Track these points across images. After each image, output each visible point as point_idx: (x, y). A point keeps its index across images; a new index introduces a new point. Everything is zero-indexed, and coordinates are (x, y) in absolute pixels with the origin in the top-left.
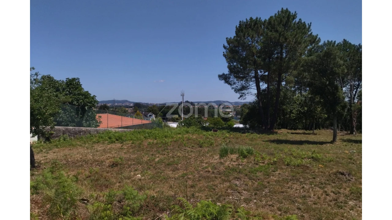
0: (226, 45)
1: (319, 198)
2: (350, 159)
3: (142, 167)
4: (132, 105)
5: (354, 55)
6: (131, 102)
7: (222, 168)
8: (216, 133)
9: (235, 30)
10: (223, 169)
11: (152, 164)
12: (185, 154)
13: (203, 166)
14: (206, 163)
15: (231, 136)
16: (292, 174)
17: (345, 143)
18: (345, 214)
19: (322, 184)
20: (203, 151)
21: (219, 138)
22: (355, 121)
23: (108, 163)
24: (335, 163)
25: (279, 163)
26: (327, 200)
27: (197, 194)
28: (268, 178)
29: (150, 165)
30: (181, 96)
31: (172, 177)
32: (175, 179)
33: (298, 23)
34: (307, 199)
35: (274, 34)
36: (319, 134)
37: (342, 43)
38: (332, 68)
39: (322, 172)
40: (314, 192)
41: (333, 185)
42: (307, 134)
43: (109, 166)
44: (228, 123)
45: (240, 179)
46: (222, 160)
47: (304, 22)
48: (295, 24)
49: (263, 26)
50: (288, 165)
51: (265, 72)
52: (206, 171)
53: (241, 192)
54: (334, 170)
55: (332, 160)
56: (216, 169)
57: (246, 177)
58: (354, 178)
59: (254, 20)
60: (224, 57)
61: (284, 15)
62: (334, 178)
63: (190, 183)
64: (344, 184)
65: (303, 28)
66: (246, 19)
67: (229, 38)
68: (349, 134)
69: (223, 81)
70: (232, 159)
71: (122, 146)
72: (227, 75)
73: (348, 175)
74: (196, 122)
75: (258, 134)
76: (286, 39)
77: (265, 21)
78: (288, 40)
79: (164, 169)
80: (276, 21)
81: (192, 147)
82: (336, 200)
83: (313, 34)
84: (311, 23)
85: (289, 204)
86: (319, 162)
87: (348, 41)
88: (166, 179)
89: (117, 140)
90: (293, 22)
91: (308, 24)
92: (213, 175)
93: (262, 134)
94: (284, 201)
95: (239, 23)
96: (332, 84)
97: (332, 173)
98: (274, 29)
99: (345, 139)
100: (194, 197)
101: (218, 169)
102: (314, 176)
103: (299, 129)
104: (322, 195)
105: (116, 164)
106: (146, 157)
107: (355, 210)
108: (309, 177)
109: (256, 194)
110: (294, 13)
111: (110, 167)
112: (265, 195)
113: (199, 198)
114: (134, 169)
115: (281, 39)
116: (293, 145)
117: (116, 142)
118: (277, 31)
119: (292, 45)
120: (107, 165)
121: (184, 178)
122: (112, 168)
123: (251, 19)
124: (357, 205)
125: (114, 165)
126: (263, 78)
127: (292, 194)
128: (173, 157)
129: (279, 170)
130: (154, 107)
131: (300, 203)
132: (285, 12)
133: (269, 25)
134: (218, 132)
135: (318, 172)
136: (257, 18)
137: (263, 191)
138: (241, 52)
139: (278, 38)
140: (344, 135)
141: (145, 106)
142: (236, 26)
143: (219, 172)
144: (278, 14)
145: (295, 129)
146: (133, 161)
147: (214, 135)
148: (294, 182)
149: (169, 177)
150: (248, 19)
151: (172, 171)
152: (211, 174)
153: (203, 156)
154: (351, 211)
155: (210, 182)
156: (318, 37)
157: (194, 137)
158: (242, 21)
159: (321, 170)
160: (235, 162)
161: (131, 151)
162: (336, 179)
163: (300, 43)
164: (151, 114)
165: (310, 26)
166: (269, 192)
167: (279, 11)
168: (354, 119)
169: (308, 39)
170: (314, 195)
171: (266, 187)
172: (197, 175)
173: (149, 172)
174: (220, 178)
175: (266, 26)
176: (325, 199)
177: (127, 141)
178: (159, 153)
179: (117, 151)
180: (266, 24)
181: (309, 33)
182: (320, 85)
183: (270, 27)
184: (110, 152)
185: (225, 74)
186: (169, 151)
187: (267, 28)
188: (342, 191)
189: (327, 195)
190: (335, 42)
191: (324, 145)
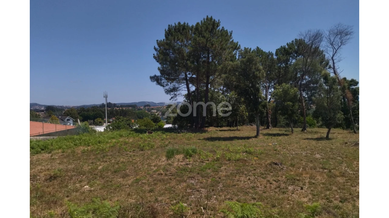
0: (157, 47)
1: (265, 187)
2: (275, 150)
3: (86, 177)
4: (43, 109)
5: (265, 61)
6: (42, 106)
7: (173, 170)
8: (151, 135)
9: (165, 33)
10: (175, 170)
11: (96, 173)
12: (128, 159)
13: (153, 169)
14: (155, 166)
15: (168, 137)
16: (236, 168)
17: (266, 137)
18: (290, 198)
19: (263, 174)
20: (146, 154)
21: (156, 140)
22: (270, 117)
23: (44, 177)
24: (265, 155)
25: (221, 159)
26: (272, 188)
27: (160, 199)
28: (218, 173)
29: (94, 175)
30: (104, 97)
31: (125, 184)
32: (129, 186)
33: (221, 31)
34: (256, 189)
35: (201, 40)
36: (242, 130)
37: (256, 50)
38: (254, 72)
39: (259, 164)
40: (260, 182)
41: (272, 174)
42: (232, 130)
43: (46, 180)
44: (158, 124)
45: (194, 178)
46: (170, 162)
47: (227, 30)
48: (218, 31)
49: (190, 31)
50: (229, 160)
51: (193, 75)
52: (159, 174)
53: (200, 190)
54: (269, 162)
55: (262, 152)
56: (167, 171)
57: (199, 176)
58: (285, 166)
59: (182, 25)
60: (154, 58)
61: (209, 22)
62: (270, 168)
63: (147, 188)
64: (280, 173)
65: (225, 35)
66: (175, 23)
67: (159, 41)
68: (266, 129)
69: (155, 82)
70: (179, 160)
71: (52, 156)
72: (158, 76)
73: (281, 164)
74: (125, 124)
75: (192, 133)
76: (212, 45)
77: (192, 27)
78: (214, 46)
79: (113, 177)
80: (203, 28)
81: (134, 151)
82: (279, 187)
83: (234, 41)
84: (232, 31)
85: (244, 195)
86: (253, 155)
87: (260, 49)
88: (120, 187)
89: (43, 150)
90: (217, 29)
91: (230, 32)
92: (167, 177)
93: (196, 133)
94: (239, 193)
95: (168, 27)
96: (253, 86)
97: (268, 164)
98: (201, 34)
99: (264, 133)
100: (158, 202)
101: (170, 171)
102: (255, 168)
103: (224, 126)
104: (267, 184)
105: (55, 177)
106: (85, 166)
107: (295, 193)
108: (251, 169)
109: (213, 190)
110: (218, 21)
111: (48, 181)
112: (221, 190)
113: (163, 202)
114: (78, 180)
115: (208, 44)
116: (226, 141)
117: (42, 152)
118: (204, 37)
119: (218, 51)
120: (43, 179)
121: (138, 184)
122: (51, 181)
123: (179, 23)
124: (295, 189)
125: (52, 178)
126: (192, 81)
127: (243, 186)
128: (118, 164)
129: (224, 166)
130: (72, 110)
131: (253, 194)
132: (210, 20)
133: (196, 30)
134: (153, 133)
135: (256, 164)
136: (185, 23)
137: (218, 186)
138: (171, 55)
139: (205, 43)
140: (262, 130)
141: (60, 109)
142: (165, 29)
143: (171, 173)
144: (204, 21)
145: (221, 127)
146: (73, 172)
147: (151, 137)
148: (240, 175)
149: (121, 185)
150: (177, 24)
151: (122, 178)
152: (164, 176)
153: (148, 158)
154: (293, 195)
155: (166, 185)
156: (239, 44)
157: (131, 140)
158: (171, 25)
159: (257, 162)
160: (182, 162)
161: (65, 160)
162: (272, 169)
163: (225, 49)
164: (69, 118)
165: (231, 33)
166: (223, 187)
167: (204, 19)
168: (269, 115)
169: (231, 46)
170: (261, 185)
171: (219, 183)
172: (150, 179)
173: (98, 182)
174: (174, 179)
175: (193, 31)
176: (270, 187)
177: (55, 150)
178: (99, 160)
179: (48, 163)
180: (193, 29)
181: (231, 40)
182: (244, 87)
183: (198, 33)
184: (39, 164)
185: (157, 75)
186: (110, 157)
187: (195, 34)
188: (280, 178)
189: (271, 184)
190: (251, 49)
191: (251, 140)
